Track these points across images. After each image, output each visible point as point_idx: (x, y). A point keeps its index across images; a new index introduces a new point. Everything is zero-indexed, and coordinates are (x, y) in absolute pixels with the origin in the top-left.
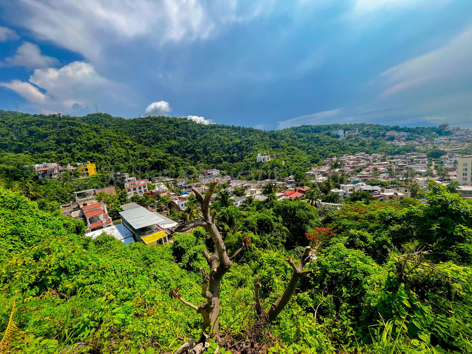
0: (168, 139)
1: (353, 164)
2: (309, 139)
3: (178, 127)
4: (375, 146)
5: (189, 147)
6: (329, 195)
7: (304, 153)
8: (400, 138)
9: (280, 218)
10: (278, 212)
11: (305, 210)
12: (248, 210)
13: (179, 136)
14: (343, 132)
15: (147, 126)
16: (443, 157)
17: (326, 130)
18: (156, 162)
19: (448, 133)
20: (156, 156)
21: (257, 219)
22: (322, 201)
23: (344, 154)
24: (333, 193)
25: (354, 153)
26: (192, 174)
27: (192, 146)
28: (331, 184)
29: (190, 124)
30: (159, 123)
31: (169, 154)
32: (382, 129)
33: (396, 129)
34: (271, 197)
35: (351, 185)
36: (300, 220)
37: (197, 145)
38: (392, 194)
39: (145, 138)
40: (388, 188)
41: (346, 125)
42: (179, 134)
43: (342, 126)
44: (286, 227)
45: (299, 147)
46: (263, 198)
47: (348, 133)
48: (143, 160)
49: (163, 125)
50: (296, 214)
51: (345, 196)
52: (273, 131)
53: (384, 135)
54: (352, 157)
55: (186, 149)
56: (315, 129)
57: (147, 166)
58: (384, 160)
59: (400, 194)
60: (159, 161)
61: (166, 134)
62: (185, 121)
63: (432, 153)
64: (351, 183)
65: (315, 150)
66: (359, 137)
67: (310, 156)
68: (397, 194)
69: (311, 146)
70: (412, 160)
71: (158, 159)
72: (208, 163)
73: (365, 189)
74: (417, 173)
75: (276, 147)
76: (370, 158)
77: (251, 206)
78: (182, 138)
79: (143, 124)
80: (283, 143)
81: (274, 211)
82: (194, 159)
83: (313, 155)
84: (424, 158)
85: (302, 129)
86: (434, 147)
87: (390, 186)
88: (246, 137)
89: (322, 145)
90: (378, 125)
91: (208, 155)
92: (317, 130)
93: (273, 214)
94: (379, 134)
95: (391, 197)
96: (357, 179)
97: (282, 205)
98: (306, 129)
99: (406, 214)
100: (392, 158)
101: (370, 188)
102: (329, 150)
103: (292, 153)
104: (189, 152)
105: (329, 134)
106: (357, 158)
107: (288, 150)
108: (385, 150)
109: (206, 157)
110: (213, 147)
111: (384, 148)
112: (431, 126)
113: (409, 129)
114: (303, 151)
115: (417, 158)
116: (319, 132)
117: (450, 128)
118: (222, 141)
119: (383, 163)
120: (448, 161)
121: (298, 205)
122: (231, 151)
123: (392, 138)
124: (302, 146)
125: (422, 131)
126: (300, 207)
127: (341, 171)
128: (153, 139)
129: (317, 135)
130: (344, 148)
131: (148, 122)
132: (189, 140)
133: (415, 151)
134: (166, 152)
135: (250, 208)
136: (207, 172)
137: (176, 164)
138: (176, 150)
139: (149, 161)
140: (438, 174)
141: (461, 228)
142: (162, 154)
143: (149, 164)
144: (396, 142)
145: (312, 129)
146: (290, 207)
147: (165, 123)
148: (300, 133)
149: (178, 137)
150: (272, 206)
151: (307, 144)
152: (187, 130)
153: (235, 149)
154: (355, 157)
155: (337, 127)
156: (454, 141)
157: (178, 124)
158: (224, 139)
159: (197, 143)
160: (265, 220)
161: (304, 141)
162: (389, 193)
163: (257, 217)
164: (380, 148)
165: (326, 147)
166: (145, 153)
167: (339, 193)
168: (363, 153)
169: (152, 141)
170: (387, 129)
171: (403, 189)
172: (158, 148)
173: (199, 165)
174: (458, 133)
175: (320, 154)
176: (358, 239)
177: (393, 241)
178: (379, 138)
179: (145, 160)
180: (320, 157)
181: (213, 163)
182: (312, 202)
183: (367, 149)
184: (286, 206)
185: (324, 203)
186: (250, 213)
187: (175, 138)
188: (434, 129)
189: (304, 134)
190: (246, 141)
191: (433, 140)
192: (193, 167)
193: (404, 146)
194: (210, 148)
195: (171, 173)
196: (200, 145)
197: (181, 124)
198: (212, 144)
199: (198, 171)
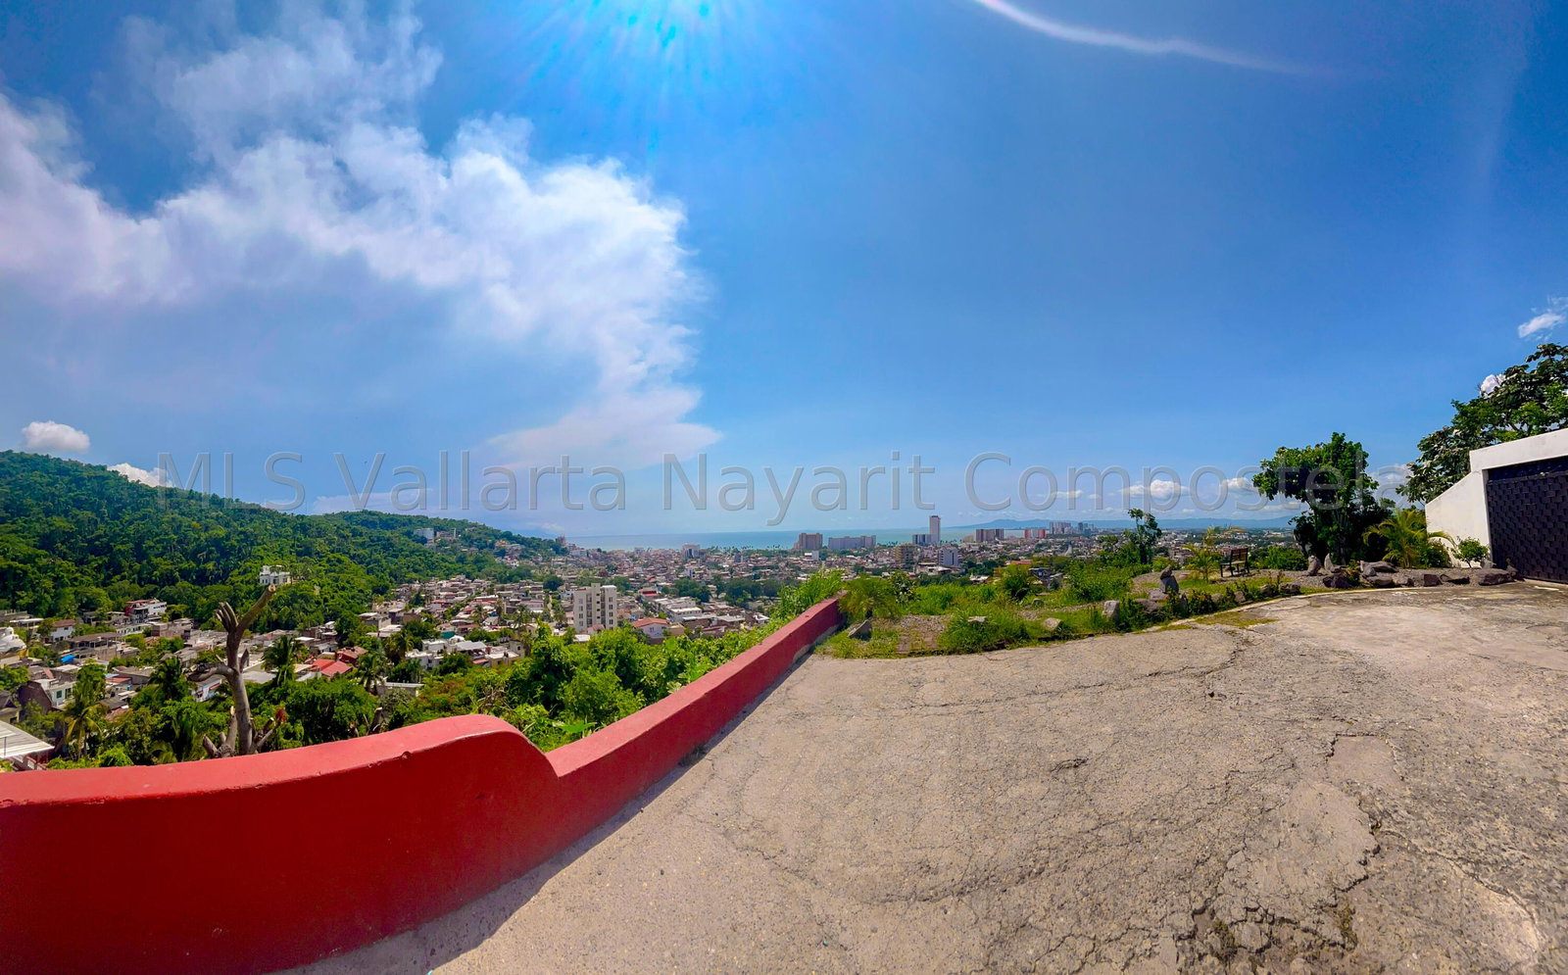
0: (48, 513)
2: (372, 541)
3: (79, 487)
5: (99, 537)
6: (402, 665)
7: (361, 572)
9: (300, 729)
10: (295, 711)
11: (354, 702)
13: (79, 508)
14: (432, 532)
16: (560, 588)
17: (404, 525)
22: (388, 680)
23: (432, 576)
25: (448, 575)
26: (94, 610)
27: (106, 535)
28: (408, 642)
29: (112, 482)
30: (32, 470)
31: (43, 552)
34: (283, 673)
35: (441, 642)
37: (120, 536)
38: (500, 655)
42: (79, 504)
43: (432, 520)
45: (353, 558)
47: (441, 536)
49: (41, 476)
50: (333, 713)
51: (430, 665)
53: (492, 547)
55: (90, 541)
59: (511, 655)
60: (10, 567)
61: (46, 499)
62: (101, 473)
63: (549, 582)
64: (441, 638)
66: (458, 545)
68: (507, 656)
71: (12, 563)
72: (140, 582)
73: (463, 648)
75: (305, 552)
76: (473, 587)
78: (85, 515)
80: (320, 545)
81: (288, 708)
82: (107, 569)
83: (377, 575)
84: (540, 589)
86: (552, 573)
87: (499, 640)
88: (242, 525)
91: (145, 562)
96: (450, 629)
97: (307, 692)
101: (469, 645)
103: (337, 569)
104: (96, 552)
105: (409, 534)
106: (453, 586)
107: (329, 561)
108: (493, 573)
109: (137, 566)
110: (158, 542)
111: (492, 569)
115: (532, 589)
116: (393, 528)
118: (183, 528)
120: (566, 596)
121: (340, 691)
122: (201, 556)
124: (359, 556)
126: (343, 696)
127: (425, 612)
129: (388, 534)
132: (102, 519)
134: (35, 546)
136: (135, 606)
137: (55, 579)
138: (63, 543)
142: (24, 548)
144: (507, 560)
146: (324, 696)
147: (47, 472)
148: (358, 527)
149: (76, 511)
150: (284, 695)
151: (368, 551)
152: (101, 495)
153: (211, 552)
154: (450, 585)
155: (423, 521)
157: (83, 479)
158: (189, 526)
159: (122, 530)
161: (362, 545)
162: (496, 655)
167: (419, 659)
168: (462, 577)
171: (515, 646)
172: (15, 532)
173: (116, 586)
175: (390, 574)
181: (155, 582)
182: (369, 683)
184: (314, 696)
185: (391, 684)
187: (66, 513)
189: (364, 530)
192: (101, 590)
194: (152, 544)
195: (40, 603)
196: (128, 535)
197: (90, 478)
198: (157, 535)
199: (111, 602)
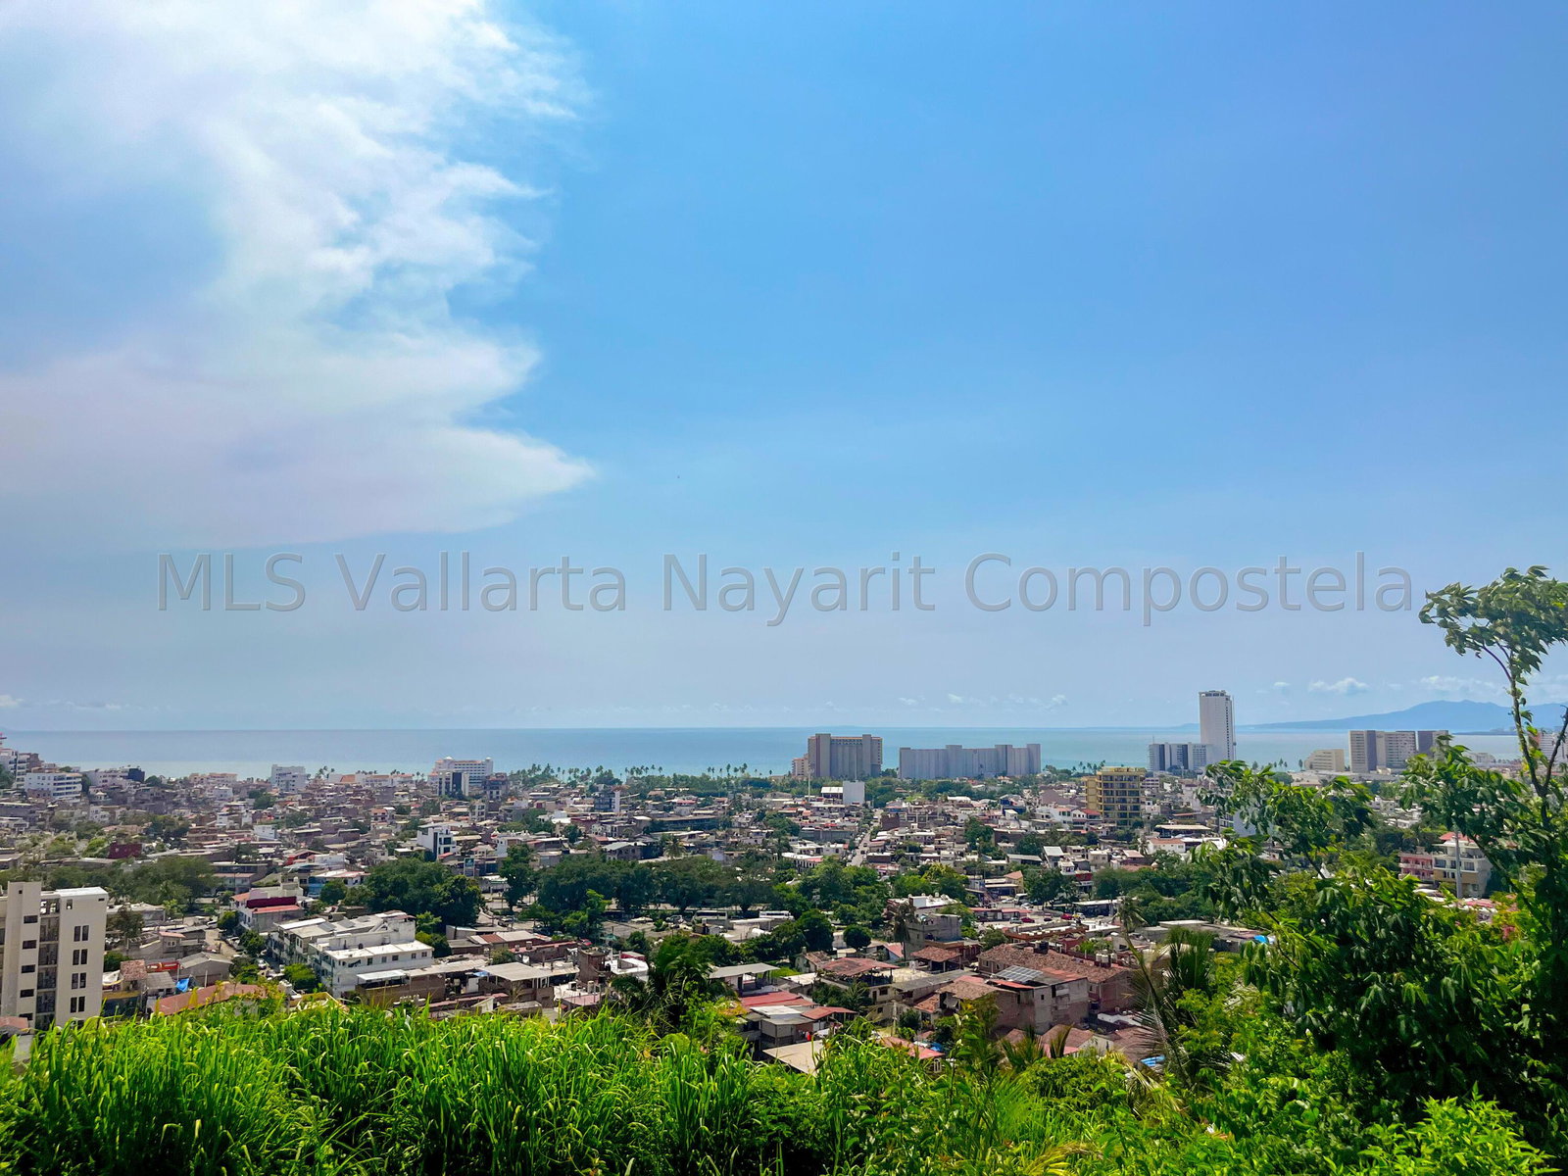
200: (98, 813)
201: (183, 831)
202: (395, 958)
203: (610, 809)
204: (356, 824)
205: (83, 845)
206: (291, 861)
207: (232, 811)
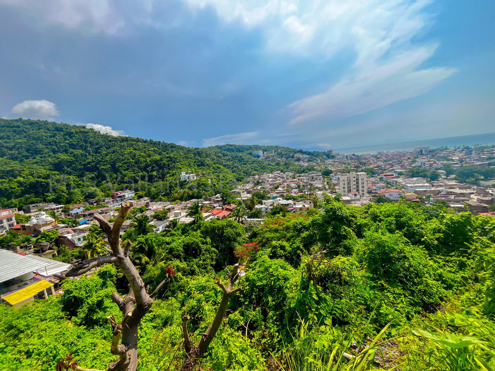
0: (54, 152)
1: (272, 181)
2: (233, 158)
3: (71, 137)
4: (287, 166)
5: (89, 163)
6: (254, 211)
7: (230, 172)
8: (304, 159)
9: (209, 240)
10: (205, 233)
11: (233, 228)
12: (172, 235)
13: (74, 148)
14: (262, 152)
15: (15, 131)
16: (331, 175)
17: (248, 150)
18: (32, 182)
19: (333, 157)
20: (32, 175)
21: (183, 244)
22: (248, 218)
23: (264, 172)
24: (257, 208)
25: (271, 171)
26: (94, 198)
27: (94, 162)
28: (255, 202)
29: (91, 134)
30: (39, 129)
31: (57, 172)
32: (291, 152)
33: (301, 152)
34: (197, 218)
35: (271, 201)
36: (229, 239)
37: (102, 161)
38: (301, 206)
39: (11, 149)
40: (298, 202)
41: (264, 146)
42: (72, 146)
43: (261, 147)
44: (215, 248)
45: (225, 166)
46: (189, 220)
47: (267, 154)
48: (7, 181)
49: (45, 132)
50: (224, 233)
51: (267, 211)
52: (198, 149)
53: (293, 157)
54: (270, 175)
55: (85, 165)
56: (239, 148)
57: (14, 188)
58: (294, 178)
59: (307, 206)
60: (37, 182)
61: (51, 145)
62: (83, 130)
63: (325, 172)
64: (271, 199)
65: (239, 169)
66: (275, 157)
67: (235, 174)
68: (304, 206)
69: (235, 165)
70: (313, 177)
71: (38, 179)
73: (282, 203)
74: (317, 188)
75: (201, 165)
76: (285, 176)
77: (175, 231)
78: (79, 152)
79: (8, 129)
80: (208, 161)
81: (202, 232)
83: (237, 173)
84: (320, 175)
85: (227, 148)
86: (326, 167)
87: (300, 199)
88: (167, 154)
89: (246, 164)
90: (288, 148)
91: (118, 173)
92: (240, 149)
93: (200, 236)
94: (290, 155)
95: (301, 209)
96: (275, 195)
97: (210, 225)
98: (230, 148)
99: (311, 222)
100: (300, 176)
101: (285, 202)
102: (252, 169)
103: (218, 171)
104: (90, 170)
105: (250, 154)
106: (275, 176)
107: (213, 168)
108: (295, 169)
110: (124, 163)
111: (294, 167)
112: (323, 151)
113: (309, 152)
114: (229, 169)
115: (316, 176)
116: (242, 151)
117: (334, 153)
118: (137, 157)
119: (294, 180)
120: (334, 178)
121: (225, 224)
122: (149, 169)
123: (299, 160)
124: (227, 165)
125: (318, 154)
126: (228, 226)
127: (262, 188)
128: (28, 151)
129: (240, 154)
130: (264, 167)
131: (18, 127)
132: (89, 154)
133: (314, 170)
134: (50, 170)
135: (174, 232)
136: (117, 194)
138: (68, 167)
139: (19, 182)
140: (329, 188)
141: (344, 228)
142: (44, 171)
143: (18, 187)
144: (301, 163)
145: (236, 148)
146: (218, 226)
147: (48, 130)
148: (225, 152)
149: (71, 150)
150: (199, 227)
151: (231, 162)
152: (86, 141)
153: (154, 167)
154: (273, 175)
155: (257, 148)
156: (336, 163)
157: (72, 133)
158: (140, 155)
159: (102, 159)
160: (192, 243)
161: (229, 160)
162: (299, 205)
163: (183, 242)
164: (291, 168)
165: (249, 166)
166: (12, 171)
167: (262, 208)
168: (279, 172)
169: (25, 153)
170: (295, 152)
171: (308, 202)
172: (36, 163)
174: (338, 157)
175: (244, 172)
176: (279, 249)
177: (304, 246)
178: (289, 159)
179: (10, 180)
180: (244, 176)
182: (239, 219)
183: (281, 168)
184: (213, 226)
185: (249, 219)
186: (175, 238)
187: (66, 151)
188: (324, 153)
189: (228, 153)
190: (168, 157)
191: (325, 162)
193: (307, 166)
194: (121, 165)
195: (61, 198)
196: (107, 161)
197: (77, 133)
198: (123, 160)
199: (103, 194)
200: (350, 161)
201: (365, 164)
202: (422, 186)
203: (471, 155)
204: (399, 161)
205: (349, 166)
206: (389, 168)
207: (373, 160)
